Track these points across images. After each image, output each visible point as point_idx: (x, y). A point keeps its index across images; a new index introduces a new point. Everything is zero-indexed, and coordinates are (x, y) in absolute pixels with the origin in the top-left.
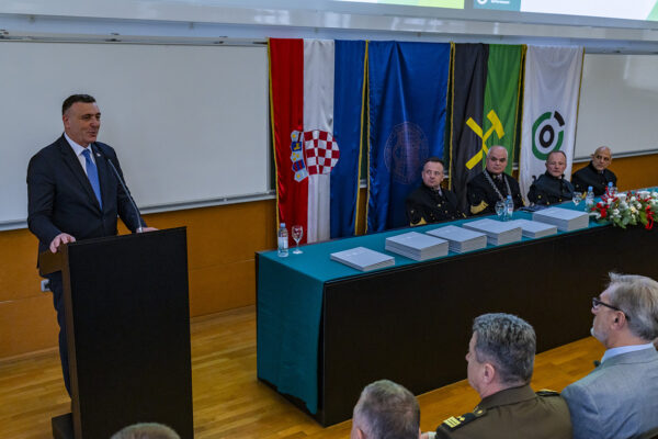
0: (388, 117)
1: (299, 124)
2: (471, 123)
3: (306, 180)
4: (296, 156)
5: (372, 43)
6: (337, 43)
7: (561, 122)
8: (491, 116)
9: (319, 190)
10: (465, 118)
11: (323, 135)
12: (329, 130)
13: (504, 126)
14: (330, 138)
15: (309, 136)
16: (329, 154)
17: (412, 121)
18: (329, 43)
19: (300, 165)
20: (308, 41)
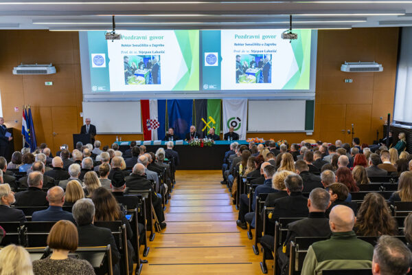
0: (174, 116)
1: (149, 117)
2: (203, 119)
3: (151, 131)
4: (148, 125)
5: (168, 100)
6: (158, 101)
7: (240, 120)
8: (210, 118)
9: (154, 132)
10: (200, 118)
11: (155, 121)
12: (157, 120)
13: (215, 120)
14: (157, 121)
15: (151, 121)
16: (157, 125)
17: (181, 117)
18: (156, 100)
19: (149, 127)
20: (150, 100)
